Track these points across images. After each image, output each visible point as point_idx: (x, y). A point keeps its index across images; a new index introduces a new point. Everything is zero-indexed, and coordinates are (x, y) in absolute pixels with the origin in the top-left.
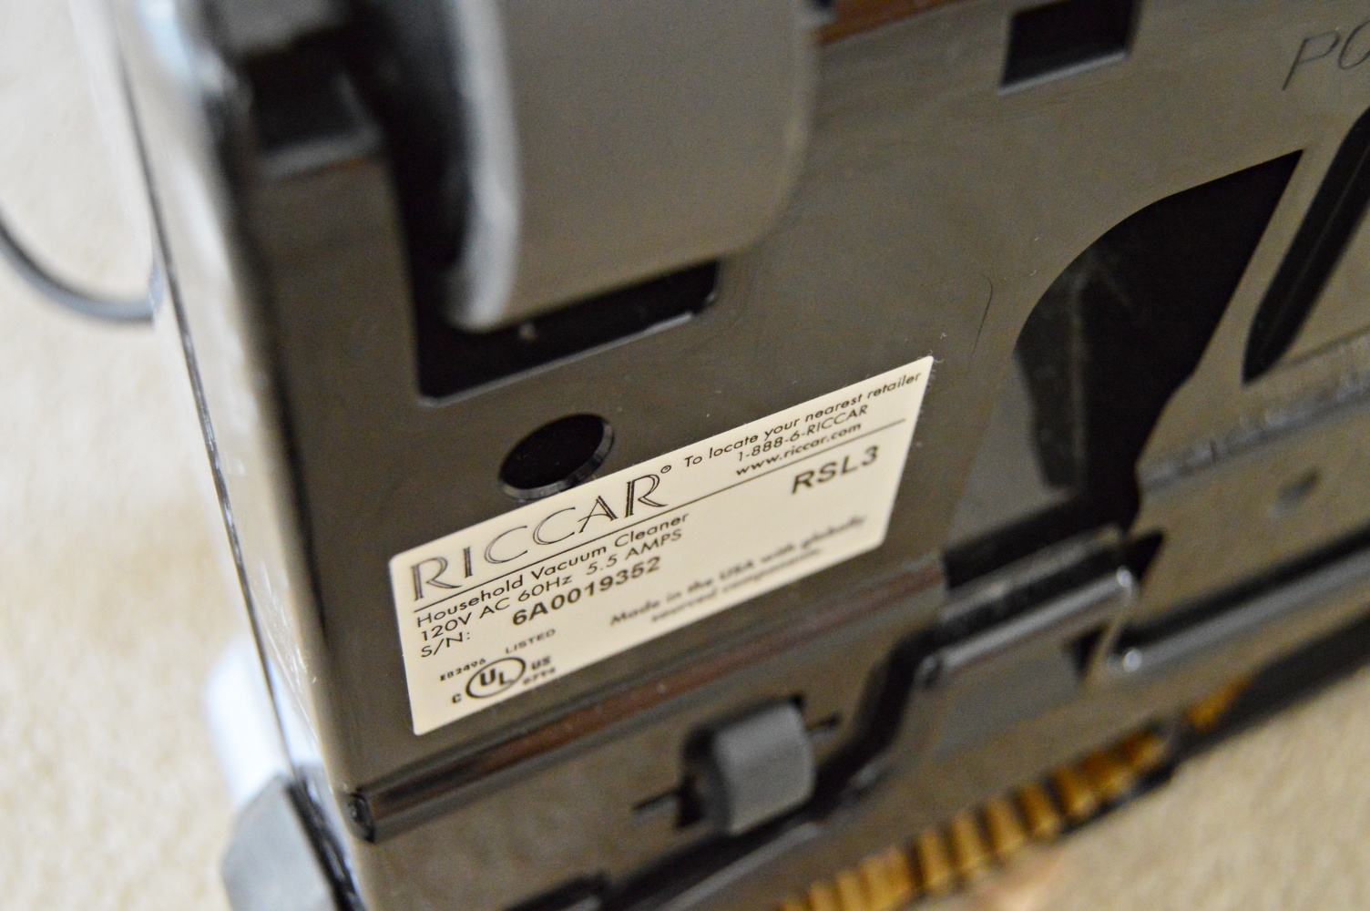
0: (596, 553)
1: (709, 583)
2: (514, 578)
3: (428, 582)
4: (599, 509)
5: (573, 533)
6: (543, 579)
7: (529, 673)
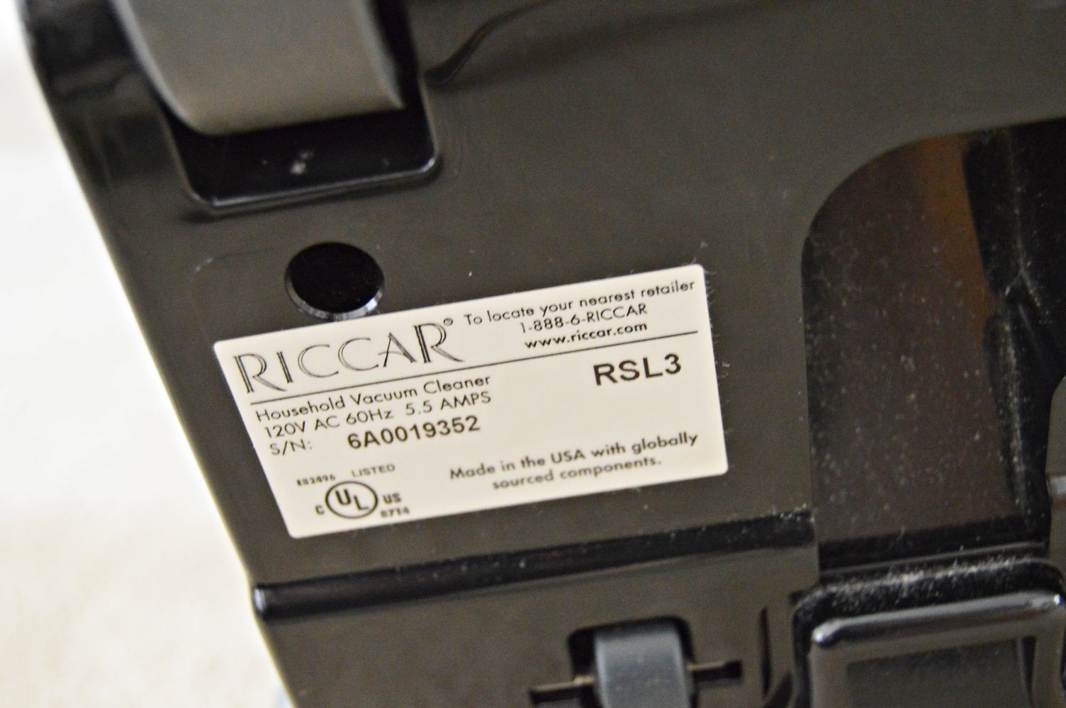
0: (408, 393)
1: (541, 462)
2: (335, 397)
3: (254, 377)
4: (394, 347)
5: (377, 366)
6: (364, 407)
7: (382, 506)
